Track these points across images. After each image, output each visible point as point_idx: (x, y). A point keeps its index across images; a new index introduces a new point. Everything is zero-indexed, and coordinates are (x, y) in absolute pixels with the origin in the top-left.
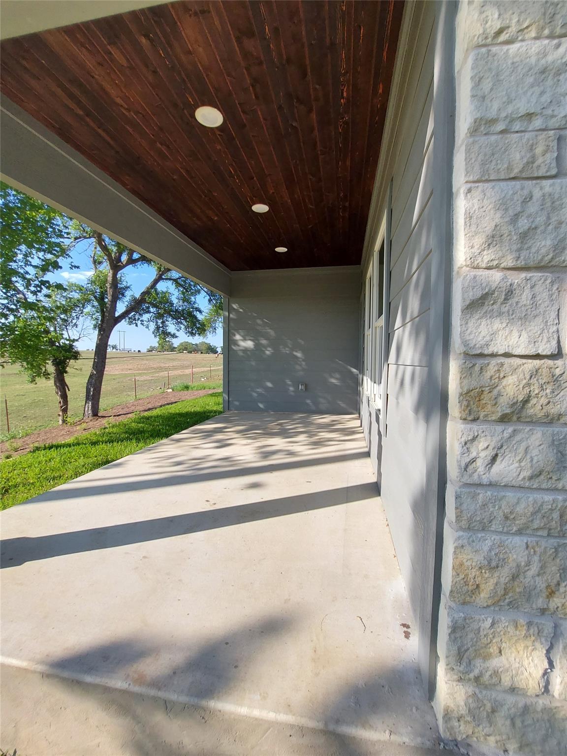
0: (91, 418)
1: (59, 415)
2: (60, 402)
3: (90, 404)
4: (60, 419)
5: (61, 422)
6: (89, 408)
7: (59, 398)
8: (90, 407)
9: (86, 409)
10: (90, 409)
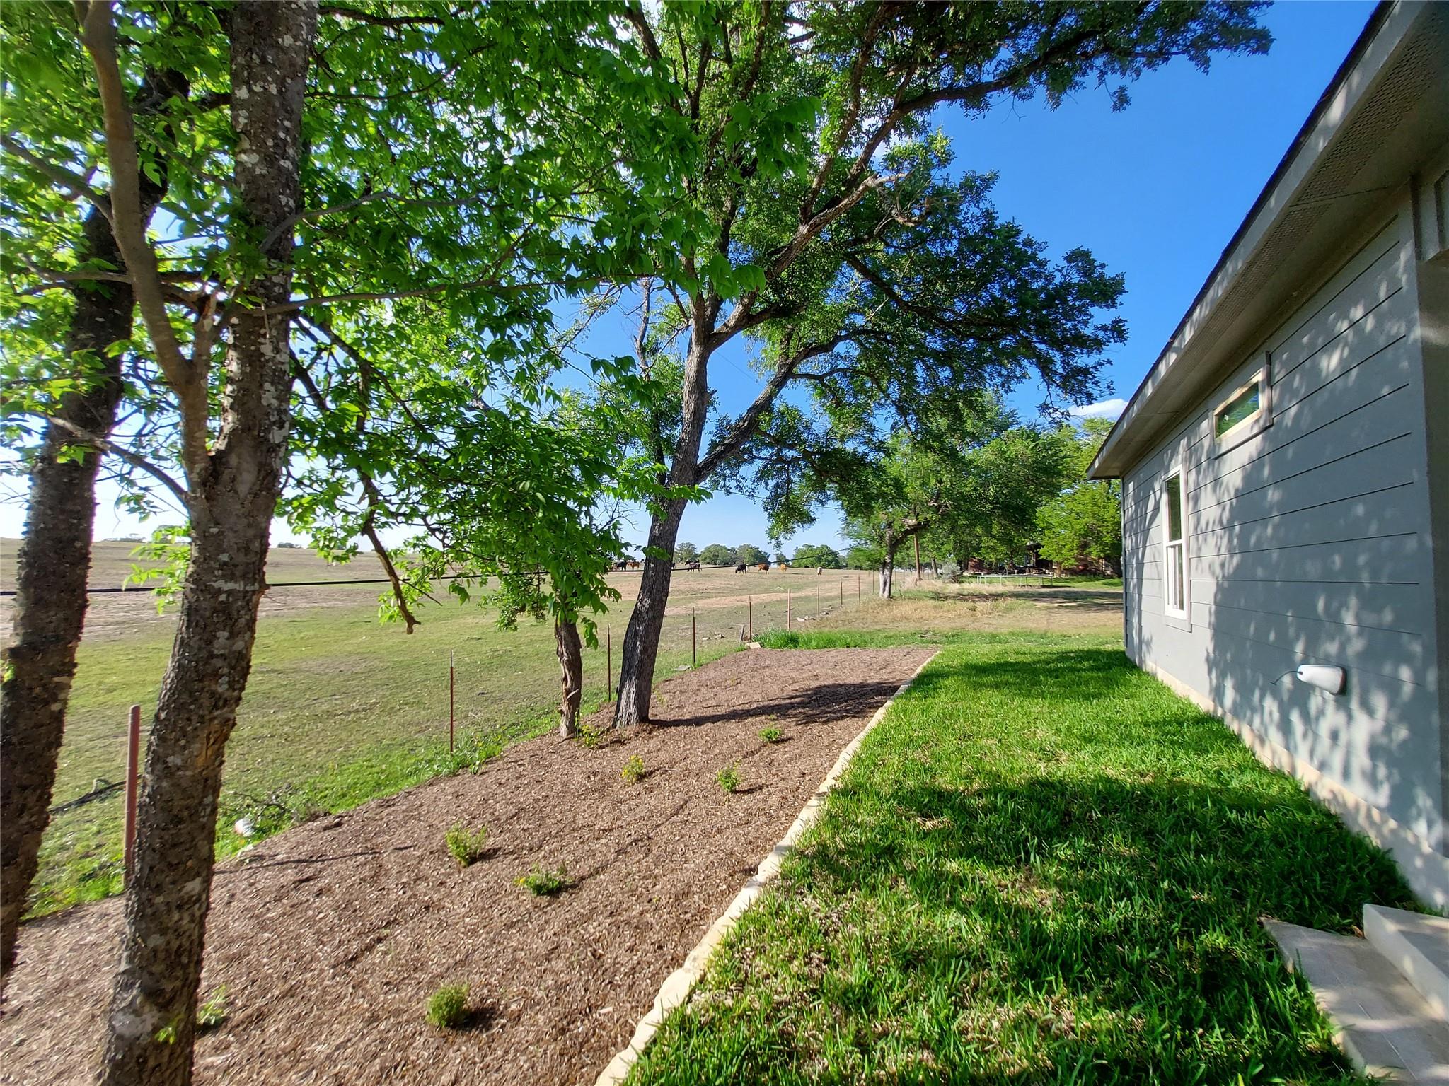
0: (634, 727)
1: (562, 712)
2: (565, 679)
3: (633, 689)
4: (563, 723)
5: (564, 730)
6: (629, 698)
7: (562, 670)
8: (633, 696)
9: (623, 701)
10: (632, 701)
